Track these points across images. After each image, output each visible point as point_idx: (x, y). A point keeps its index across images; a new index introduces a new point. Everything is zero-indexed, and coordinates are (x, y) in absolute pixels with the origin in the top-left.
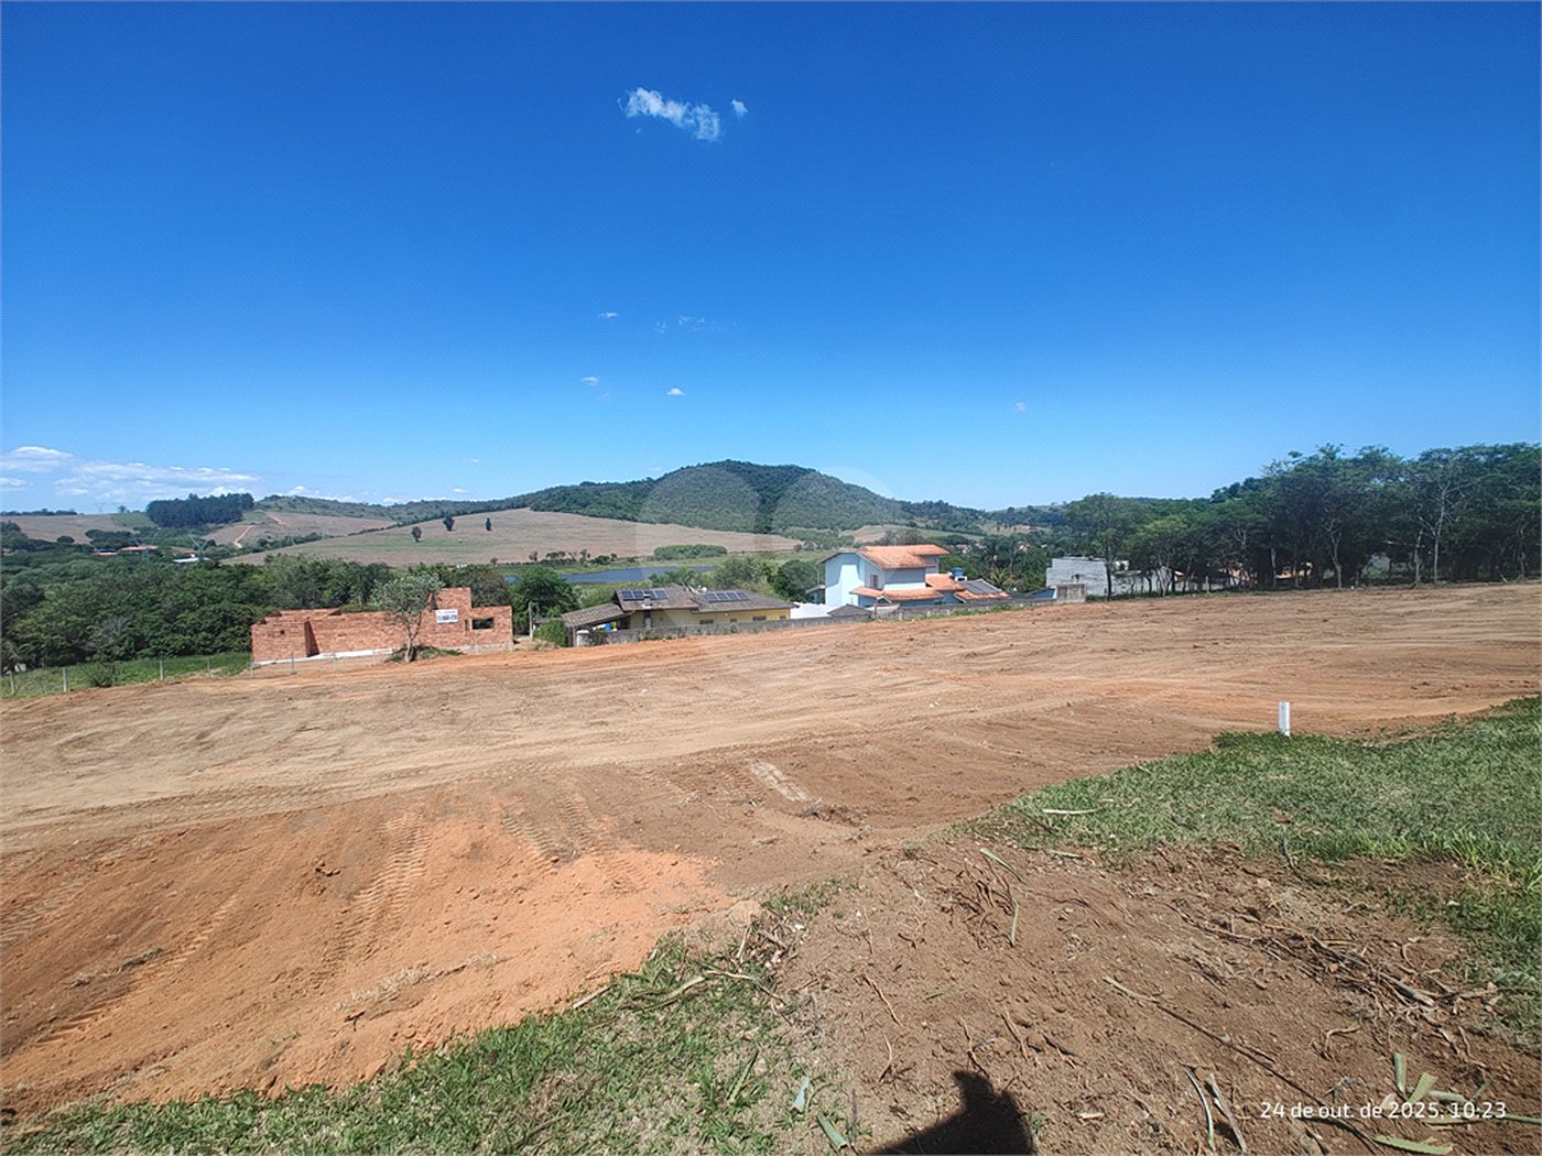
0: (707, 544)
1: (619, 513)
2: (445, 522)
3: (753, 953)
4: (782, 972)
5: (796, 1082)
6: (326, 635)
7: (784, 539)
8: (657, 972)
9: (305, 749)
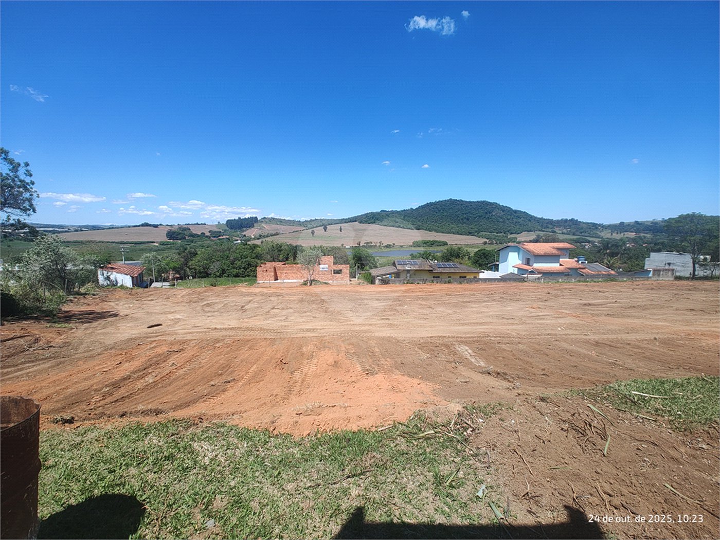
0: (438, 240)
1: (397, 225)
2: (324, 228)
3: (458, 427)
4: (472, 438)
5: (478, 486)
6: (281, 273)
7: (477, 238)
8: (413, 425)
9: (275, 316)
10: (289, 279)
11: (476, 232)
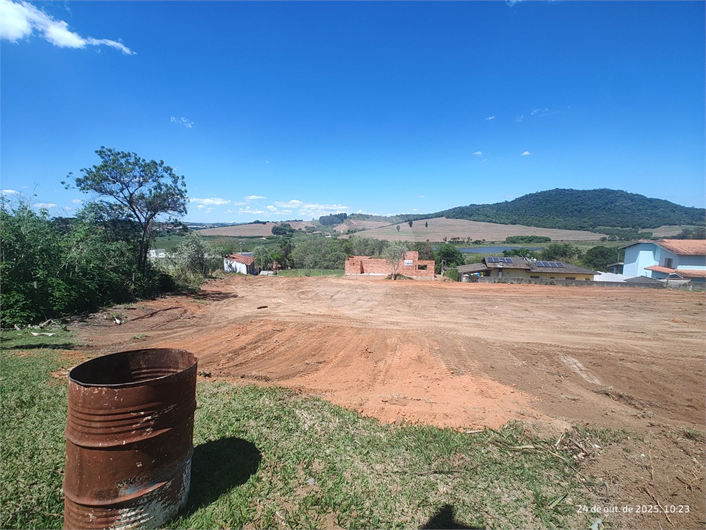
0: (538, 236)
1: (488, 219)
2: (409, 224)
3: (566, 447)
6: (367, 266)
7: (593, 233)
8: (508, 435)
9: (361, 307)
10: (374, 273)
11: (591, 226)
